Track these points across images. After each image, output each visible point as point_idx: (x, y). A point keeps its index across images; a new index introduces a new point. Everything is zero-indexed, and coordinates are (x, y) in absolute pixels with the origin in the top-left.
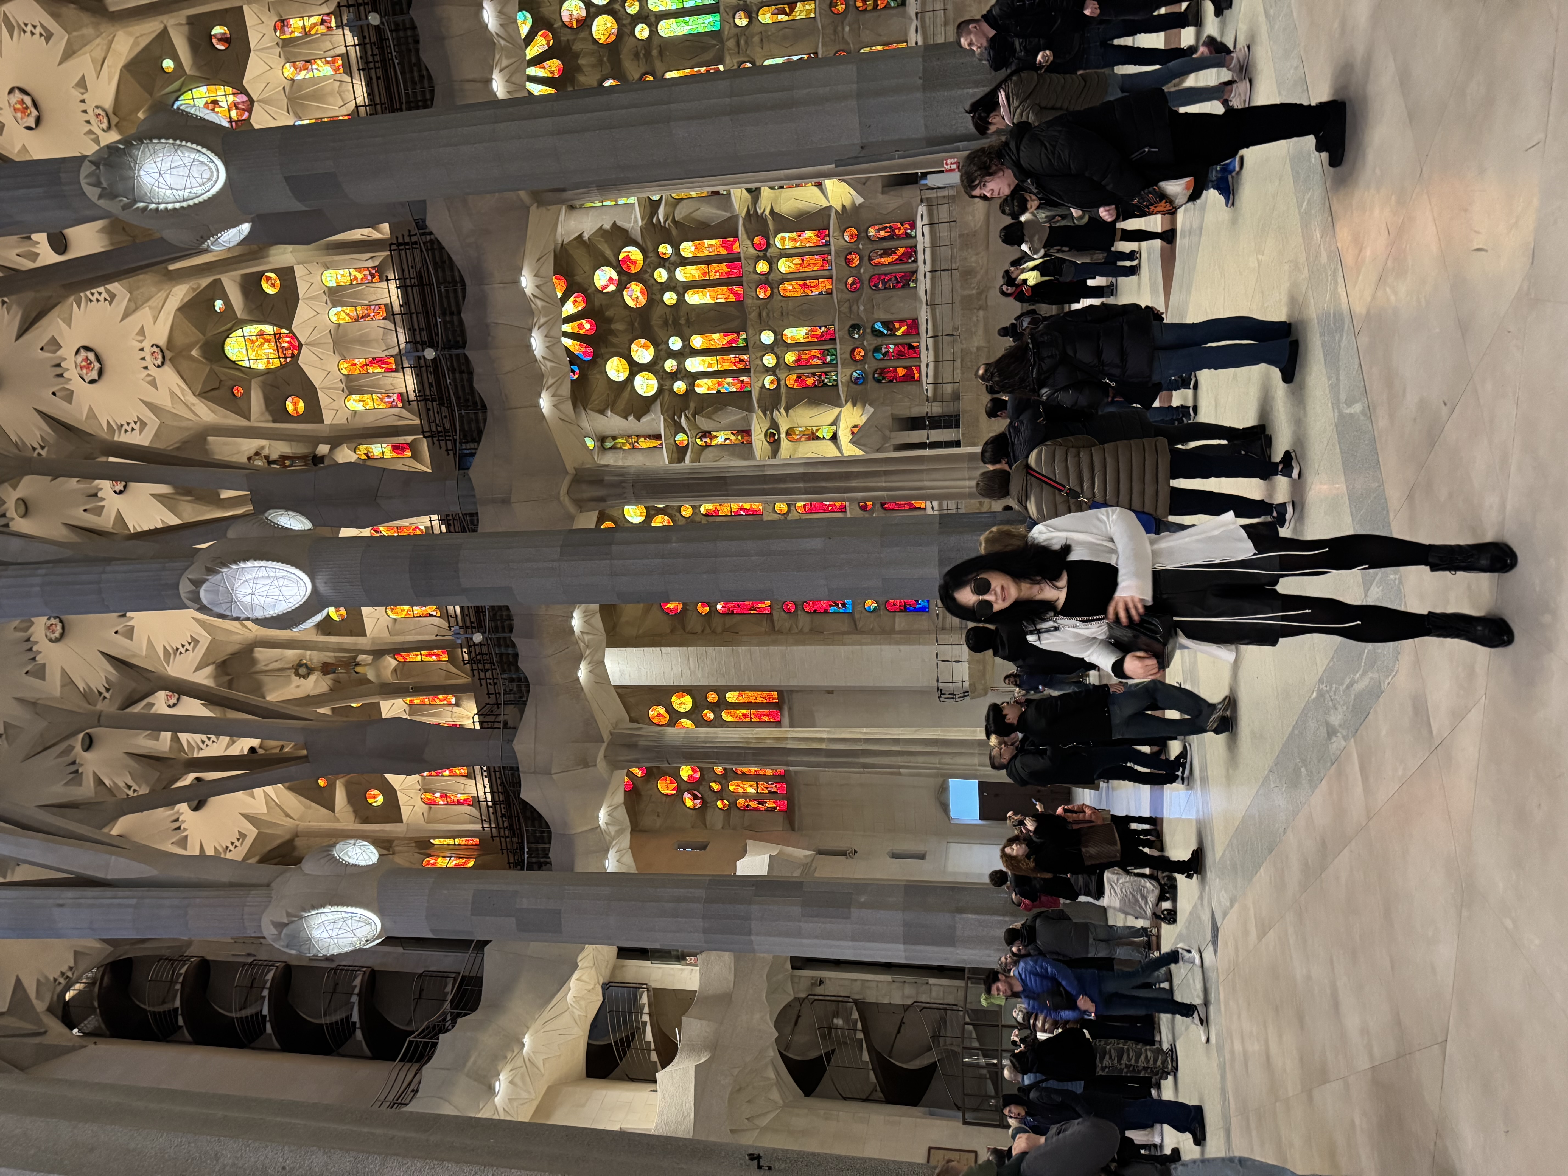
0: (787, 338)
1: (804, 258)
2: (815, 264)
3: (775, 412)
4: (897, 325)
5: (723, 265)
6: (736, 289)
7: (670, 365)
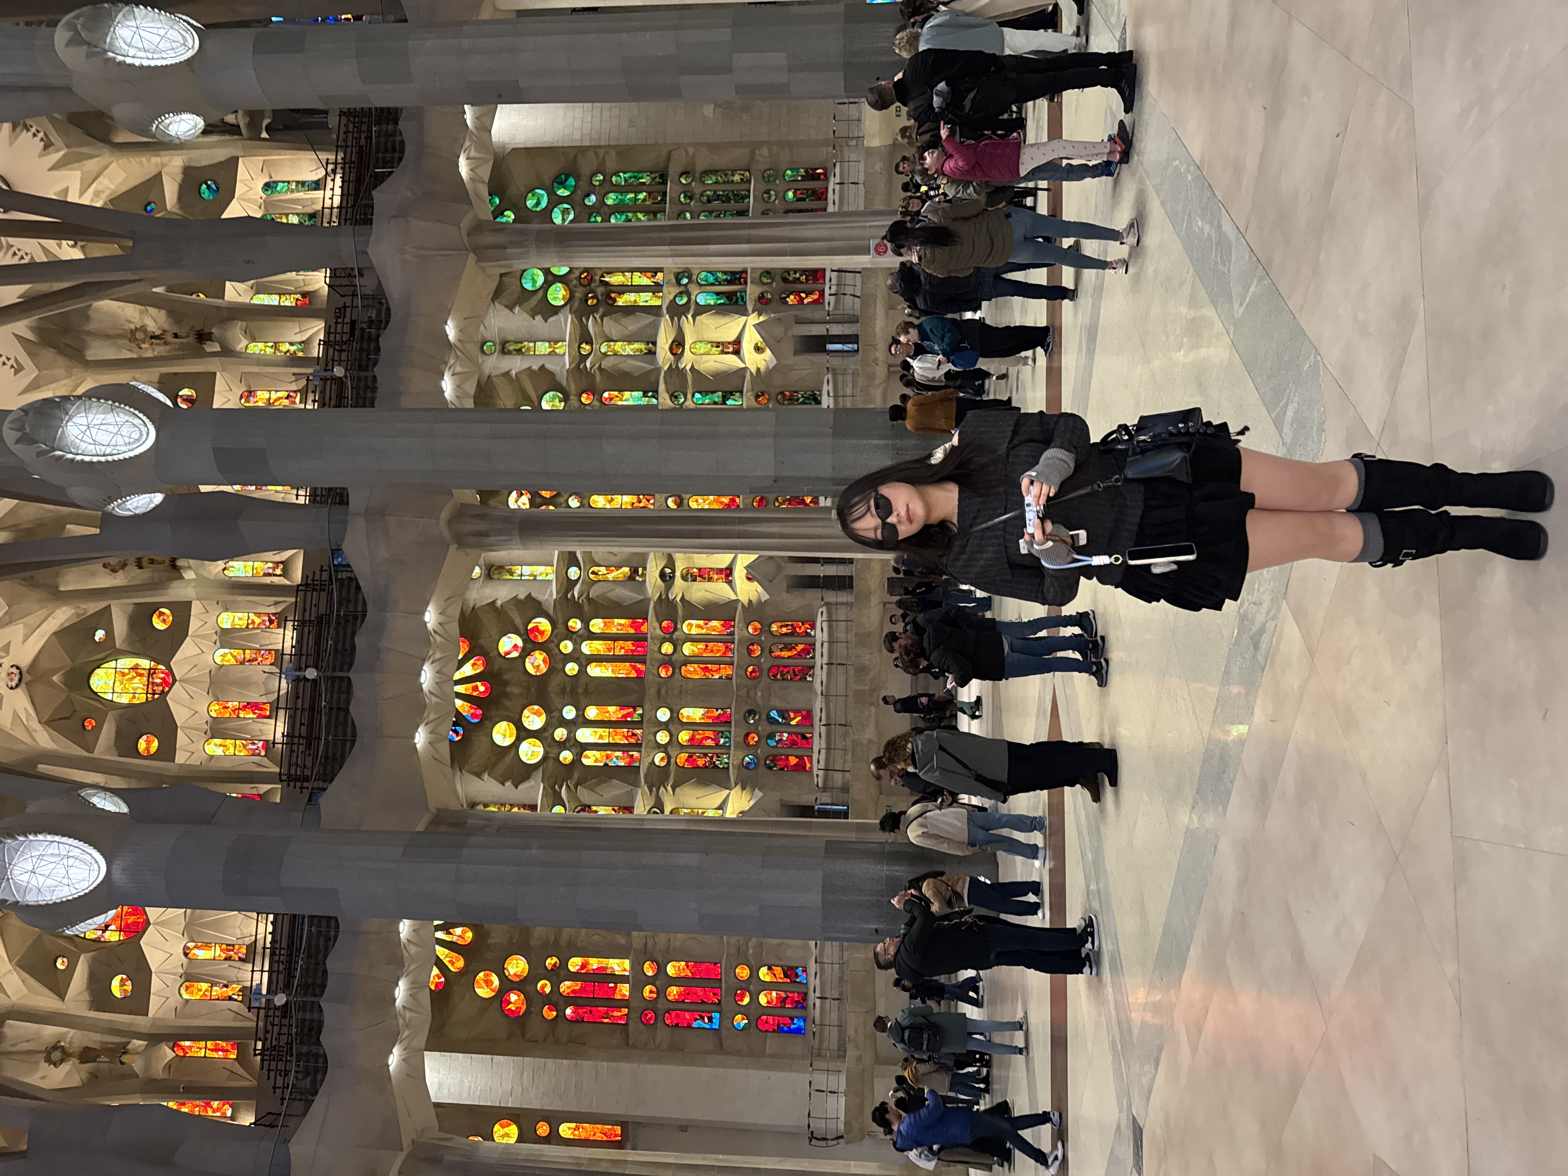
0: (683, 717)
1: (709, 644)
2: (718, 651)
3: (662, 789)
4: (792, 715)
5: (629, 643)
6: (639, 666)
7: (560, 734)
